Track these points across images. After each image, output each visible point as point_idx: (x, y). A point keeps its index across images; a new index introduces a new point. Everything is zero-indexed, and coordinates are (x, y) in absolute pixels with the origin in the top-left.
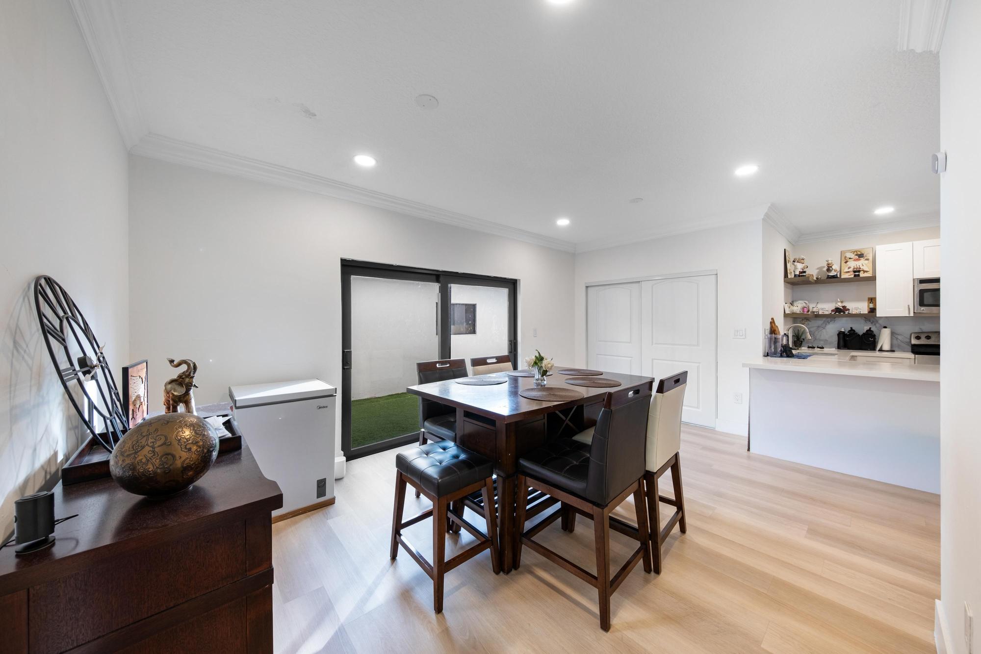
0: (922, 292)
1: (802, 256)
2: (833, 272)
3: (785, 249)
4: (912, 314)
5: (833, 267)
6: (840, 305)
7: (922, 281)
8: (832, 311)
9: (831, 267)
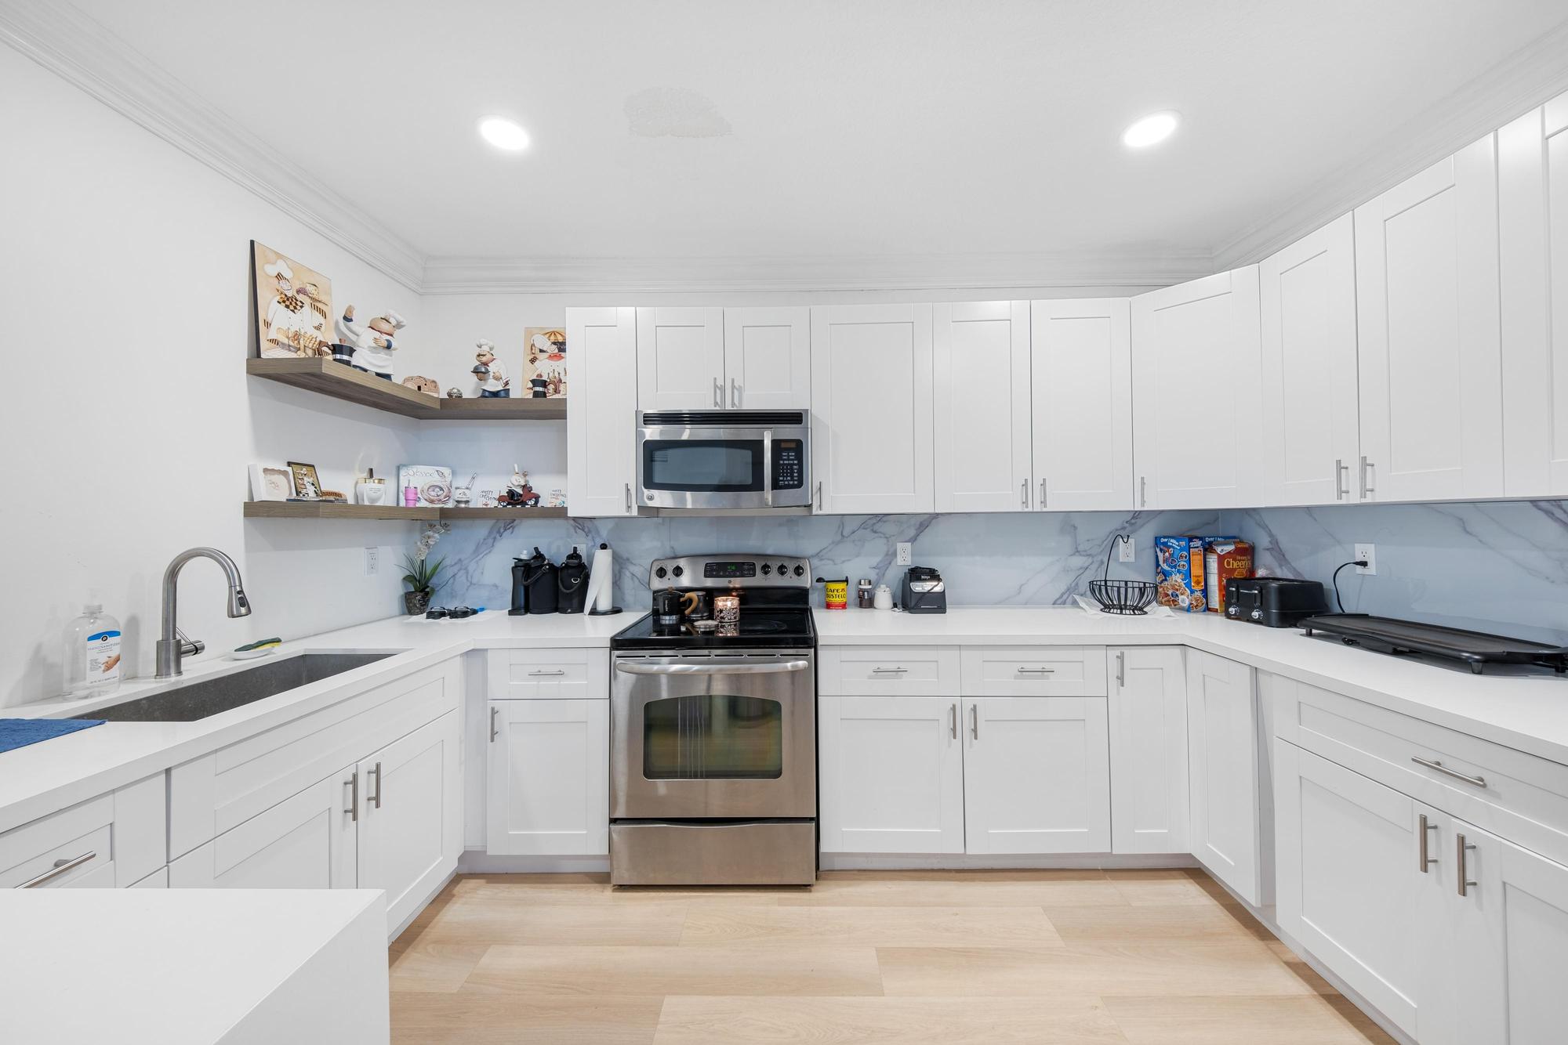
0: (651, 450)
1: (392, 312)
2: (491, 381)
3: (252, 243)
4: (635, 512)
5: (492, 368)
6: (516, 482)
7: (649, 419)
8: (501, 499)
9: (486, 364)
